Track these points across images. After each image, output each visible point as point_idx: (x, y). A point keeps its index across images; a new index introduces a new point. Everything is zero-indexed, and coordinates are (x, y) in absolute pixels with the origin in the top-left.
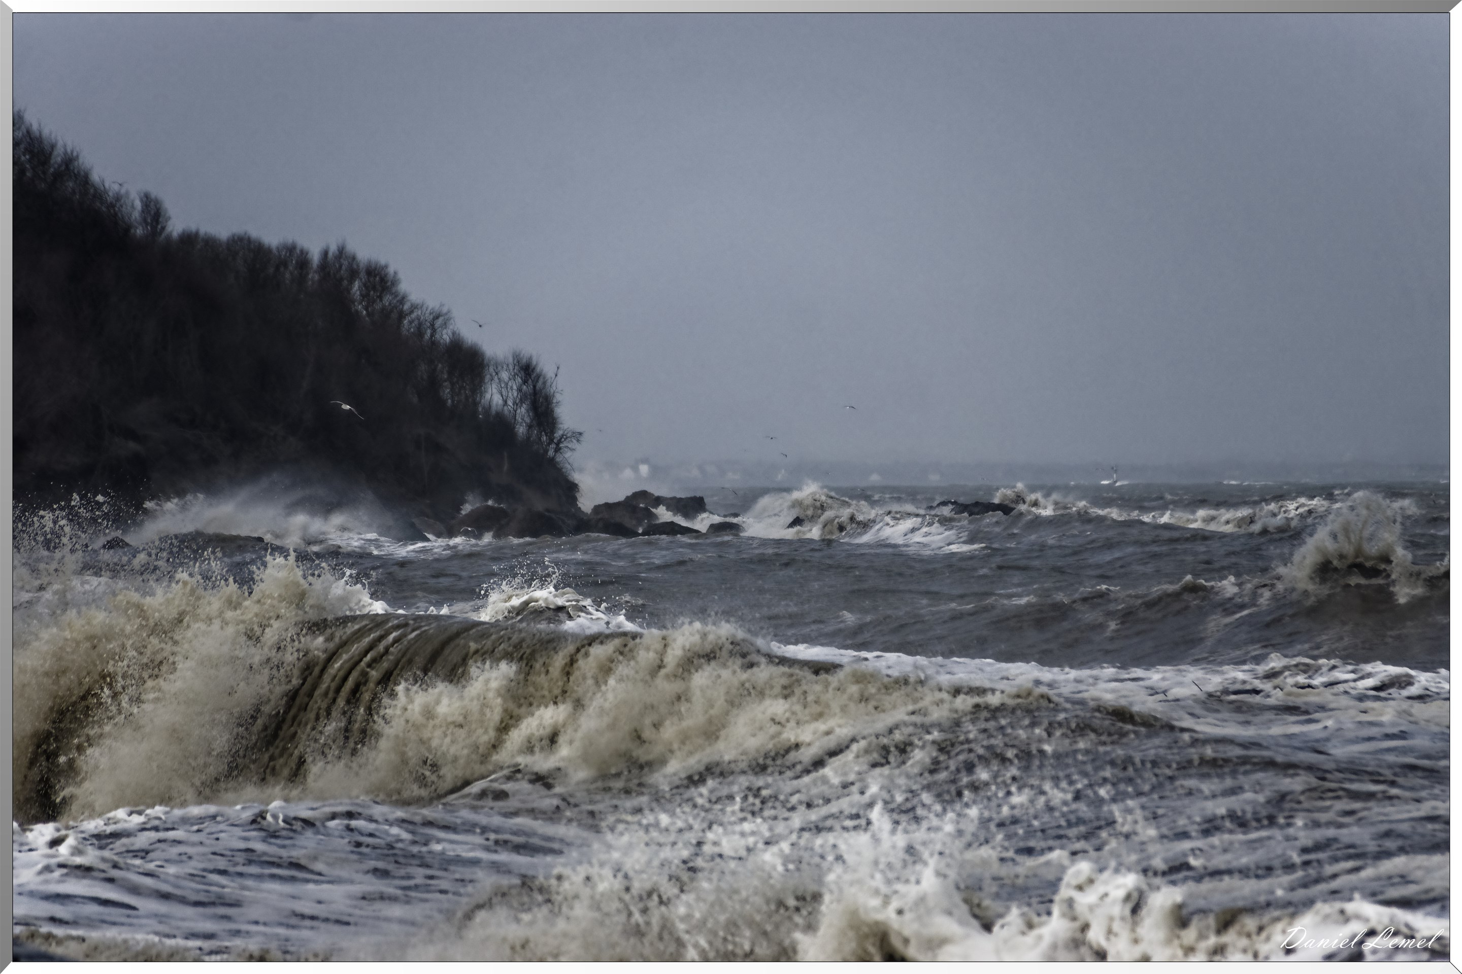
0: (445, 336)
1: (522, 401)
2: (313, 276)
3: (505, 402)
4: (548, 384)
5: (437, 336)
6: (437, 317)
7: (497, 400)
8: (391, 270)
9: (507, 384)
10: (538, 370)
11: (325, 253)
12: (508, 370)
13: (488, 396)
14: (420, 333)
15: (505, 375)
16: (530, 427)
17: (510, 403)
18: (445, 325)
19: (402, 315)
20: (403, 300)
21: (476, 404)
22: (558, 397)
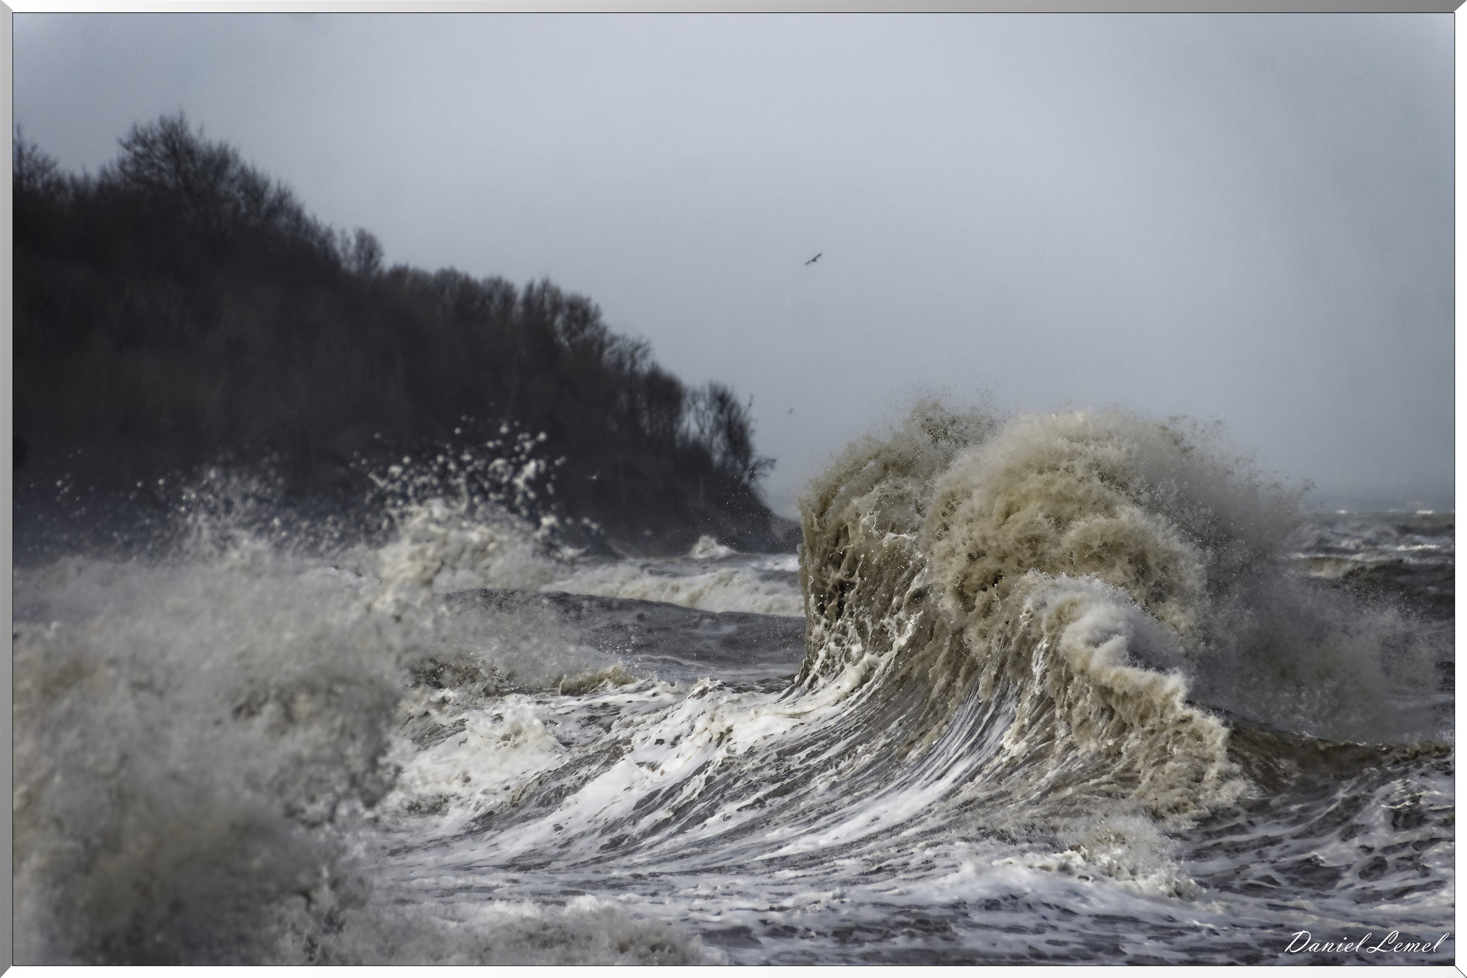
0: (644, 367)
1: (718, 429)
2: (519, 309)
3: (702, 431)
4: (743, 412)
5: (637, 367)
6: (637, 348)
7: (694, 428)
8: (593, 304)
9: (703, 414)
10: (732, 399)
11: (530, 288)
12: (704, 400)
13: (685, 425)
14: (620, 364)
15: (702, 405)
16: (725, 454)
17: (707, 431)
18: (644, 356)
19: (602, 347)
20: (603, 331)
21: (673, 433)
22: (752, 426)
